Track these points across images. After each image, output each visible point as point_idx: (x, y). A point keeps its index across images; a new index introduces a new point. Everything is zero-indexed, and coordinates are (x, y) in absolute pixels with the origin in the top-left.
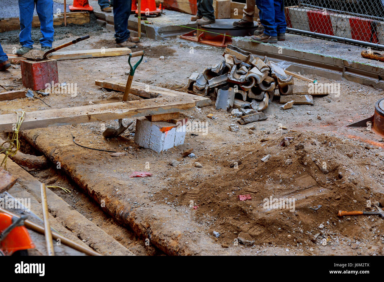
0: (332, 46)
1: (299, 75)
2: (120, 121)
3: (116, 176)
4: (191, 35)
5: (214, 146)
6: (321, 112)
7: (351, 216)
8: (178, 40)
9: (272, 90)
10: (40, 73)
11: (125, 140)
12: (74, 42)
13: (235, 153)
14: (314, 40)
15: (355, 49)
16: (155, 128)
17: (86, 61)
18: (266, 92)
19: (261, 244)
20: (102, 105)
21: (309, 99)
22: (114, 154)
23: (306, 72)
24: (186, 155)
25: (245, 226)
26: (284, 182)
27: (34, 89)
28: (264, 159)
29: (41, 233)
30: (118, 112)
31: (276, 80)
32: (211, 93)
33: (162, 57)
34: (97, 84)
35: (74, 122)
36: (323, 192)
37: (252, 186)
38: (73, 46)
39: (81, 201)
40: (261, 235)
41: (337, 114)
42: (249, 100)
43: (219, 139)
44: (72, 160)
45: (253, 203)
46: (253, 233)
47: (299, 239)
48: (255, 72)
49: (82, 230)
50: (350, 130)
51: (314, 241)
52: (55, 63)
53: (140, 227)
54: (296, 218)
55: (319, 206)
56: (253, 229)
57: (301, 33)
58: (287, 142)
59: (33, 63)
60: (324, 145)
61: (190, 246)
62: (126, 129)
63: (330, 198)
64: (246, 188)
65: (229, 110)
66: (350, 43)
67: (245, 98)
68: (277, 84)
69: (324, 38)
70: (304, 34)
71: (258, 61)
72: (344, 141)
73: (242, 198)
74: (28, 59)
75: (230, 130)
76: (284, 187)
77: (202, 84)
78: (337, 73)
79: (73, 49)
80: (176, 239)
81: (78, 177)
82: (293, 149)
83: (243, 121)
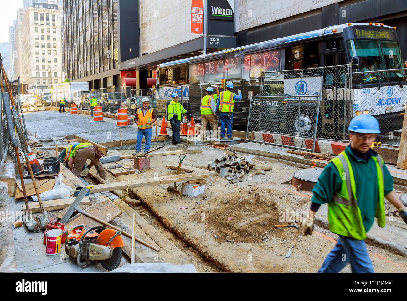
0: (274, 148)
1: (258, 161)
2: (175, 183)
3: (171, 209)
4: (211, 144)
5: (217, 194)
6: (268, 178)
7: (281, 227)
8: (205, 146)
9: (246, 168)
10: (142, 162)
11: (176, 192)
12: (158, 149)
13: (227, 197)
14: (266, 145)
15: (283, 149)
16: (190, 186)
17: (163, 157)
18: (243, 169)
19: (237, 242)
20: (167, 176)
21: (263, 172)
22: (171, 198)
23: (262, 159)
24: (204, 198)
25: (230, 232)
26: (249, 211)
27: (139, 169)
28: (240, 200)
29: (130, 238)
30: (174, 179)
31: (247, 163)
32: (218, 170)
33: (197, 154)
34: (167, 166)
35: (154, 184)
36: (268, 215)
37: (234, 213)
38: (158, 150)
39: (154, 220)
40: (237, 237)
41: (276, 178)
42: (235, 172)
43: (220, 191)
44: (152, 202)
45: (234, 221)
46: (233, 236)
47: (256, 239)
48: (238, 160)
49: (153, 235)
50: (281, 186)
51: (263, 240)
52: (149, 158)
53: (180, 233)
54: (254, 229)
55: (266, 223)
56: (234, 234)
57: (259, 143)
58: (251, 192)
59: (139, 158)
60: (269, 193)
61: (203, 242)
62: (177, 187)
63: (271, 219)
64: (231, 214)
65: (226, 177)
66: (282, 146)
67: (233, 172)
68: (248, 165)
69: (270, 144)
70: (261, 143)
71: (239, 155)
72: (278, 191)
73: (229, 219)
74: (137, 157)
75: (226, 186)
76: (249, 213)
77: (213, 166)
78: (276, 159)
79: (158, 151)
80: (196, 239)
81: (154, 209)
82: (254, 195)
83: (232, 182)
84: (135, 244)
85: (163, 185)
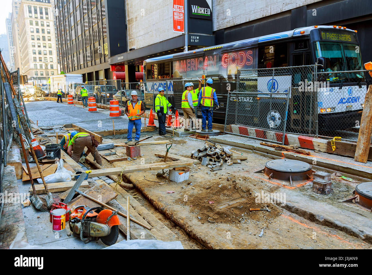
0: (249, 140)
1: (235, 151)
2: (163, 170)
3: (160, 192)
4: (193, 135)
5: (200, 180)
6: (244, 167)
7: (255, 210)
8: (188, 137)
9: (224, 158)
10: (133, 151)
11: (164, 178)
12: (147, 139)
13: (209, 183)
14: (241, 137)
15: (257, 141)
16: (176, 173)
17: (152, 146)
18: (222, 158)
19: (218, 222)
20: (155, 164)
21: (239, 161)
22: (160, 183)
23: (238, 150)
24: (189, 184)
25: (211, 214)
26: (228, 196)
27: (130, 157)
28: (220, 186)
29: (126, 217)
30: (162, 166)
31: (226, 153)
32: (200, 159)
33: (182, 144)
34: (156, 155)
35: (145, 170)
36: (243, 200)
37: (215, 197)
39: (146, 203)
40: (218, 218)
41: (250, 168)
42: (215, 161)
43: (202, 178)
44: (143, 186)
45: (215, 204)
46: (214, 218)
47: (234, 220)
48: (217, 150)
49: (145, 216)
50: (255, 174)
51: (240, 221)
52: (139, 147)
53: (169, 214)
54: (232, 212)
55: (242, 206)
56: (214, 216)
57: (236, 135)
58: (229, 179)
59: (131, 146)
60: (244, 181)
61: (188, 223)
62: (165, 173)
63: (246, 203)
64: (212, 198)
65: (207, 165)
66: (256, 139)
67: (213, 161)
68: (226, 155)
69: (245, 137)
70: (238, 135)
71: (218, 146)
72: (252, 179)
73: (210, 203)
74: (129, 145)
75: (207, 174)
76: (228, 198)
77: (196, 155)
78: (251, 151)
79: (147, 141)
80: (183, 220)
81: (145, 193)
82: (232, 182)
83: (212, 170)
84: (130, 223)
85: (152, 171)
